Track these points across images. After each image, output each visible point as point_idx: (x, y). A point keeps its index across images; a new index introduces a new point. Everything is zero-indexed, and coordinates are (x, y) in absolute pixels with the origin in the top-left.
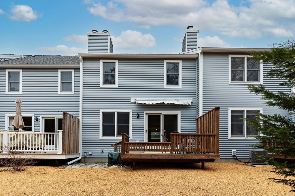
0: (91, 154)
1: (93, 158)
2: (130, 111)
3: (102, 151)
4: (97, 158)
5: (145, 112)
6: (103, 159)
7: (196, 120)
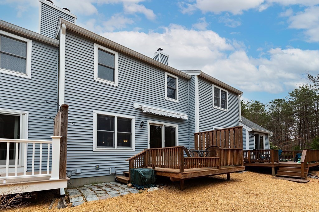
0: (80, 173)
1: (82, 179)
2: (133, 118)
3: (98, 168)
4: (88, 178)
5: (149, 121)
6: (97, 178)
7: (195, 134)
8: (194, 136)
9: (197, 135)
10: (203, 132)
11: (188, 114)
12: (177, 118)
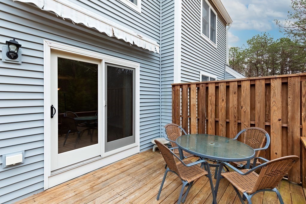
7: (174, 86)
8: (171, 90)
9: (178, 87)
10: (193, 84)
11: (159, 42)
12: (138, 46)
